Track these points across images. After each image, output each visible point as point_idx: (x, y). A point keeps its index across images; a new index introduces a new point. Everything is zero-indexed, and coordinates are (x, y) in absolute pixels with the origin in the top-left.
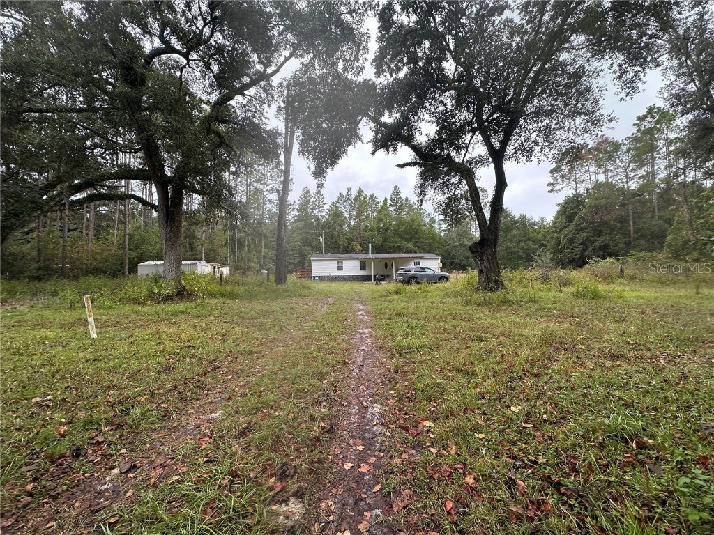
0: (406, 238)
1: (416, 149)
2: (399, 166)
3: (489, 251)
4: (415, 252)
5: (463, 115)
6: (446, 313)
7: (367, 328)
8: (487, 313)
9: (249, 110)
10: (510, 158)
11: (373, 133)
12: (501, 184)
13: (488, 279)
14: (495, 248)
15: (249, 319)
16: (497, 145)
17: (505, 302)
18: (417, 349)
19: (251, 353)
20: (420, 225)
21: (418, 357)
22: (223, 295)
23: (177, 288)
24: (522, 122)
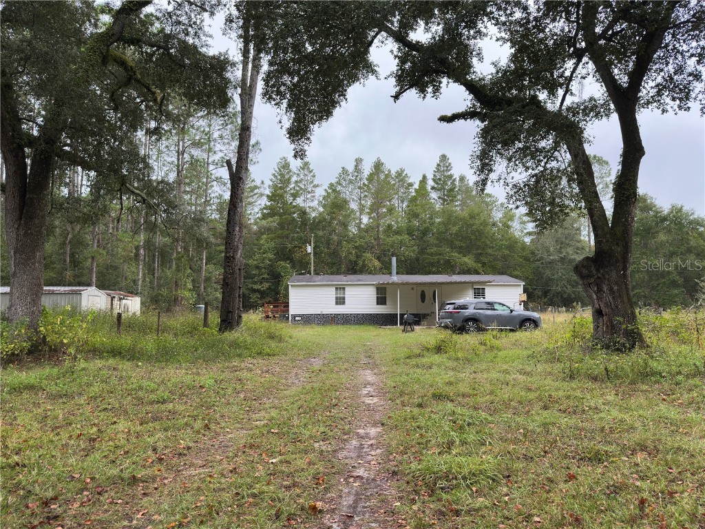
0: (461, 247)
1: (474, 88)
2: (444, 119)
3: (614, 274)
4: (477, 273)
5: (559, 26)
6: (532, 396)
7: (375, 425)
8: (610, 398)
9: (179, 23)
10: (648, 103)
11: (397, 60)
12: (633, 150)
13: (612, 328)
14: (625, 269)
15: (152, 403)
16: (624, 80)
17: (646, 375)
18: (464, 478)
19: (134, 480)
20: (485, 224)
21: (465, 498)
22: (116, 353)
23: (30, 339)
24: (668, 38)
